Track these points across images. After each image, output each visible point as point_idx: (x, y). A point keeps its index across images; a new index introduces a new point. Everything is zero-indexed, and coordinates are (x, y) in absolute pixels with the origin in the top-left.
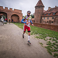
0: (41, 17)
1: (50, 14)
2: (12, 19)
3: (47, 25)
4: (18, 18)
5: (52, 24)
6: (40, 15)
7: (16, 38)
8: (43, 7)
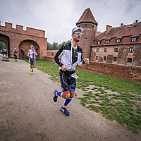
0: (91, 47)
1: (110, 40)
2: (22, 50)
4: (37, 49)
5: (114, 63)
6: (88, 43)
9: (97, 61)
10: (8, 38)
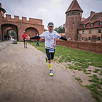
0: (78, 30)
1: (94, 24)
3: (88, 43)
5: (98, 42)
6: (75, 27)
7: (31, 69)
8: (81, 13)
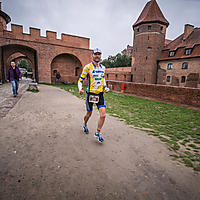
0: (158, 62)
1: (192, 49)
2: (55, 71)
4: (77, 68)
8: (164, 27)
9: (168, 84)
10: (36, 51)
